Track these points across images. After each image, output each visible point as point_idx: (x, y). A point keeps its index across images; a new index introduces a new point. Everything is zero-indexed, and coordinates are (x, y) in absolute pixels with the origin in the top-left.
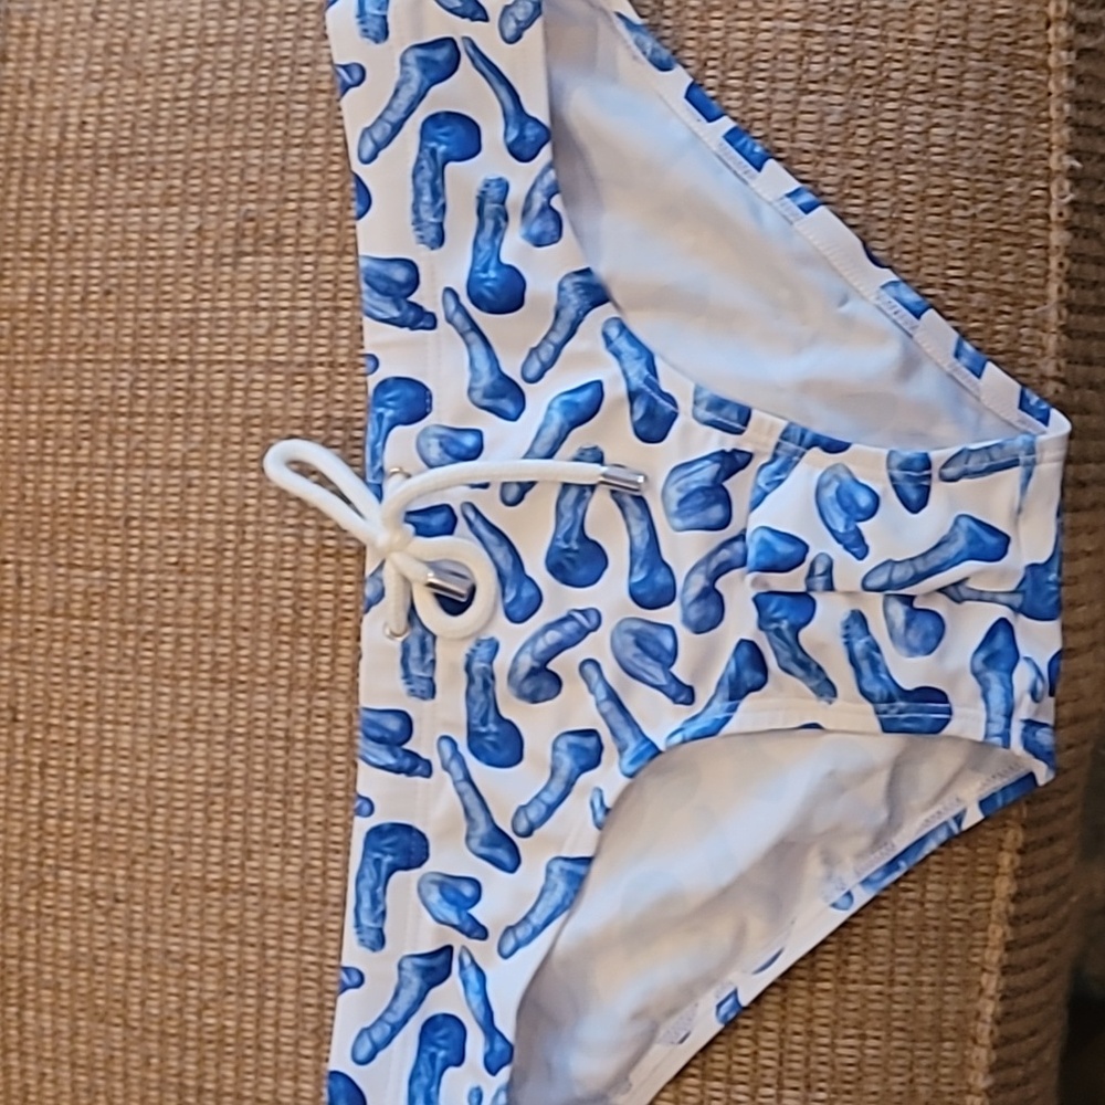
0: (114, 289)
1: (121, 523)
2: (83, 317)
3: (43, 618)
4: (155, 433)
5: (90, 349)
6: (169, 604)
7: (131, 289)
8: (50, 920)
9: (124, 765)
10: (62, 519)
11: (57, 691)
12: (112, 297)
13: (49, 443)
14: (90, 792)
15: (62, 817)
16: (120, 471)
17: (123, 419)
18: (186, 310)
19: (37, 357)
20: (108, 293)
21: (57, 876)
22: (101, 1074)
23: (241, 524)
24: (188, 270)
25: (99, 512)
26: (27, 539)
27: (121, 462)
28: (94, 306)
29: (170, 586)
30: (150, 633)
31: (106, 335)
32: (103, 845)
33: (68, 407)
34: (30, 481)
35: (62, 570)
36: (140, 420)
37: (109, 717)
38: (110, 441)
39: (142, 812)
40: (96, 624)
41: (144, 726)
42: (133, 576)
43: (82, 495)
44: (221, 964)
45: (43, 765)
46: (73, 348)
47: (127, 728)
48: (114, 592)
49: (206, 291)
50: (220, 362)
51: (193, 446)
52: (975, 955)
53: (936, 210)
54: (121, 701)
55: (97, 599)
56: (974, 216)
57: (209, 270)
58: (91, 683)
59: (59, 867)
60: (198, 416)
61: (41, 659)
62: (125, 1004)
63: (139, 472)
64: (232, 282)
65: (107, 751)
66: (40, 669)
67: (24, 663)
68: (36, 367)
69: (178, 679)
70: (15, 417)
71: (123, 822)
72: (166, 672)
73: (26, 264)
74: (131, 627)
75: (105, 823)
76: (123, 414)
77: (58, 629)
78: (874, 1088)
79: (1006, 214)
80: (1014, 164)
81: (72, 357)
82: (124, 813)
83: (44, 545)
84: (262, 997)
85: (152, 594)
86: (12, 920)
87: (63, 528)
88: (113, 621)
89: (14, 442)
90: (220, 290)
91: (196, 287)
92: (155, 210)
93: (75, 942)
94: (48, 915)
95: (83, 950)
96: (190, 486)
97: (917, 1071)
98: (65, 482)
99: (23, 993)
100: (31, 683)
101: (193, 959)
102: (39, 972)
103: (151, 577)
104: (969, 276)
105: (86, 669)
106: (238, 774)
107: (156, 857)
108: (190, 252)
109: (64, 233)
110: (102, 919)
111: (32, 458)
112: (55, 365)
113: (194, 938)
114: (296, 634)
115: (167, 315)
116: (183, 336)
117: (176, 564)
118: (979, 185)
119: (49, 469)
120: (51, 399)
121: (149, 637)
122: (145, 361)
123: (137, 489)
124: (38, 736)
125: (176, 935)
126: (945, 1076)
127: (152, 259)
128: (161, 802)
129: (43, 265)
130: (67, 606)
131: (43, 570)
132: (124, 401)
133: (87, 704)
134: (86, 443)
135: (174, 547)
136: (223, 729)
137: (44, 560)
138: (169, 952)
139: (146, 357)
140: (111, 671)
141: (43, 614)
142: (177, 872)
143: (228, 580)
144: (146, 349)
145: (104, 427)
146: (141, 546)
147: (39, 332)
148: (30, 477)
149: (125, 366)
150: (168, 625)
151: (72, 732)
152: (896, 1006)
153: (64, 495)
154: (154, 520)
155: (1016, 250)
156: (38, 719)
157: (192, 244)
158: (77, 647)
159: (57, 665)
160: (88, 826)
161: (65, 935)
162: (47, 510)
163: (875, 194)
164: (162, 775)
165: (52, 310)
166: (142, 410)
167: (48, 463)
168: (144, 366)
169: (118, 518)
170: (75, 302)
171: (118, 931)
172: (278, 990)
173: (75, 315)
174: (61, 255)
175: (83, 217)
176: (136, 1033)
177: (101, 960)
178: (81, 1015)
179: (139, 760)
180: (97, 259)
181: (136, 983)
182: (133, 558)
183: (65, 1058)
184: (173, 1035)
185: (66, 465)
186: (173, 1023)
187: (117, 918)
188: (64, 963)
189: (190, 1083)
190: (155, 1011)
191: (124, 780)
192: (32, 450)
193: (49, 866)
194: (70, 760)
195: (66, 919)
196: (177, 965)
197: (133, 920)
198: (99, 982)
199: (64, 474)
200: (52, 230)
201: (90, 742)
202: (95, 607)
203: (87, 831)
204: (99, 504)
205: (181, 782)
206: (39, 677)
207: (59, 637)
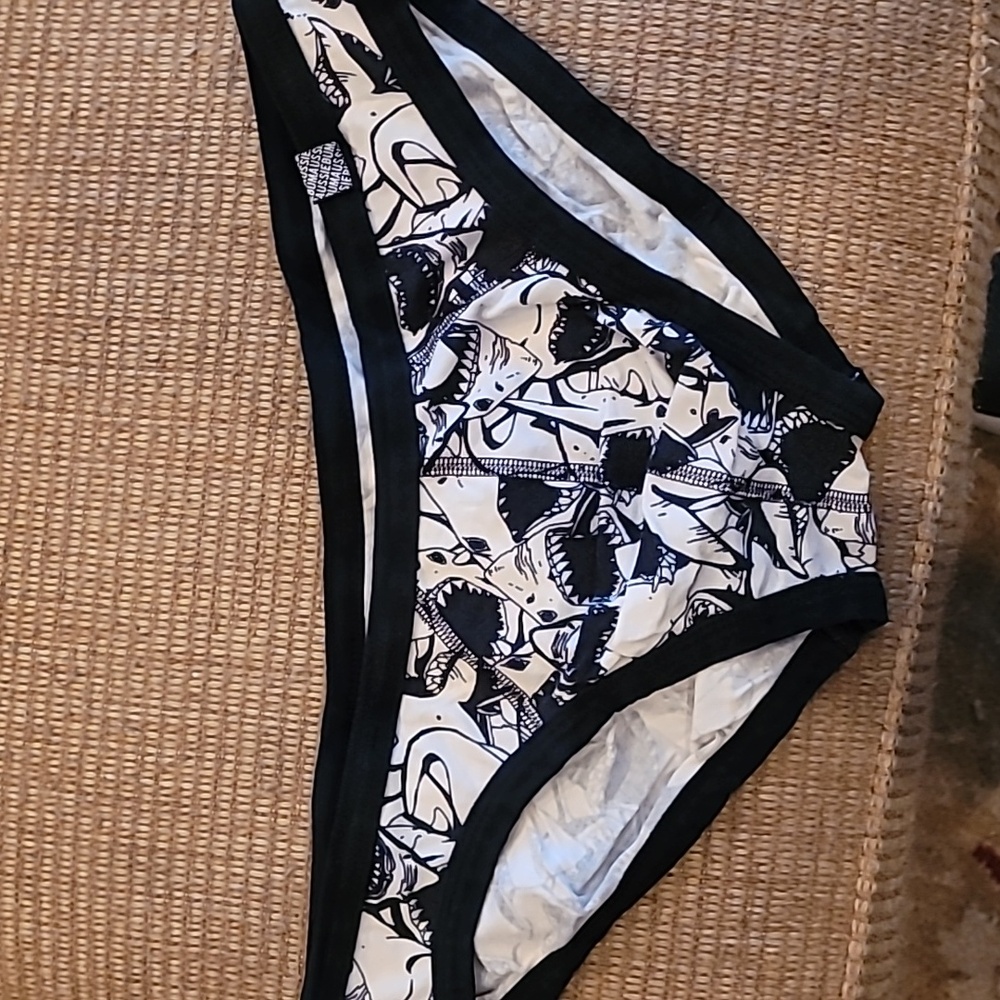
0: (106, 107)
1: (102, 323)
2: (73, 132)
3: (15, 411)
4: (142, 240)
5: (78, 161)
6: (147, 397)
7: (123, 107)
8: (5, 694)
9: (92, 548)
10: (40, 319)
11: (26, 479)
12: (103, 114)
13: (30, 247)
14: (56, 573)
15: (24, 597)
16: (103, 274)
17: (108, 227)
18: (178, 128)
20: (100, 110)
21: (16, 653)
22: (49, 839)
23: (224, 325)
24: (182, 92)
25: (79, 312)
27: (105, 266)
28: (83, 122)
29: (150, 382)
30: (126, 425)
31: (96, 149)
32: (67, 622)
33: (53, 214)
34: (8, 282)
35: (38, 366)
36: (126, 227)
37: (79, 503)
38: (94, 246)
39: (109, 591)
40: (71, 416)
41: (115, 511)
42: (111, 371)
43: (63, 296)
44: (181, 731)
46: (61, 160)
47: (97, 513)
48: (91, 386)
49: (200, 111)
50: (210, 176)
51: (179, 252)
52: (878, 716)
53: (880, 71)
54: (93, 488)
55: (73, 393)
56: (910, 79)
57: (203, 92)
58: (62, 471)
59: (18, 644)
60: (186, 225)
61: (11, 449)
62: (80, 770)
63: (122, 275)
64: (226, 104)
65: (76, 535)
66: (9, 458)
68: (21, 177)
69: (152, 467)
71: (89, 600)
72: (141, 461)
73: (14, 80)
74: (107, 419)
75: (70, 602)
76: (109, 222)
77: (31, 420)
78: (790, 830)
79: (935, 80)
80: (943, 38)
81: (59, 168)
82: (89, 592)
83: (20, 341)
84: (221, 761)
85: (130, 388)
87: (41, 327)
88: (89, 413)
90: (213, 111)
91: (188, 107)
92: (150, 36)
93: (30, 714)
94: (4, 690)
95: (39, 721)
96: (175, 289)
97: (825, 815)
98: (45, 284)
101: (153, 727)
103: (131, 372)
104: (904, 131)
105: (58, 458)
106: (208, 554)
107: (121, 632)
108: (185, 76)
109: (55, 53)
110: (61, 692)
111: (12, 261)
112: (41, 176)
113: (155, 707)
114: (274, 425)
115: (158, 132)
116: (174, 152)
117: (156, 361)
118: (916, 53)
119: (28, 271)
120: (34, 207)
121: (126, 429)
122: (134, 174)
123: (120, 291)
125: (137, 705)
126: (847, 820)
127: (146, 80)
128: (128, 581)
129: (32, 82)
130: (41, 399)
131: (19, 365)
132: (111, 210)
133: (58, 490)
134: (70, 248)
135: (156, 345)
136: (196, 513)
137: (20, 356)
138: (129, 720)
139: (135, 169)
140: (84, 460)
141: (15, 407)
142: (140, 646)
143: (209, 376)
144: (135, 162)
145: (89, 234)
146: (122, 344)
147: (24, 144)
148: (9, 278)
149: (114, 178)
150: (145, 417)
151: (39, 517)
152: (812, 759)
153: (44, 295)
154: (137, 320)
155: (941, 111)
157: (186, 67)
158: (49, 438)
159: (28, 455)
160: (51, 605)
161: (21, 708)
162: (25, 309)
163: (829, 54)
164: (131, 556)
165: (39, 124)
166: (128, 218)
167: (29, 266)
168: (133, 179)
169: (99, 318)
170: (65, 118)
171: (77, 702)
172: (238, 753)
173: (63, 130)
174: (51, 74)
175: (76, 39)
176: (90, 798)
177: (57, 731)
178: (33, 783)
179: (109, 542)
180: (89, 79)
181: (92, 751)
182: (112, 355)
183: (13, 825)
184: (128, 799)
185: (47, 268)
186: (129, 787)
187: (77, 690)
188: (19, 734)
189: (142, 843)
190: (109, 777)
191: (92, 561)
192: (12, 254)
193: (9, 643)
194: (36, 543)
195: (23, 693)
196: (137, 733)
197: (93, 692)
198: (55, 752)
199: (44, 276)
200: (43, 51)
201: (57, 526)
202: (70, 400)
203: (50, 609)
204: (80, 305)
205: (150, 562)
206: (8, 466)
207: (30, 428)
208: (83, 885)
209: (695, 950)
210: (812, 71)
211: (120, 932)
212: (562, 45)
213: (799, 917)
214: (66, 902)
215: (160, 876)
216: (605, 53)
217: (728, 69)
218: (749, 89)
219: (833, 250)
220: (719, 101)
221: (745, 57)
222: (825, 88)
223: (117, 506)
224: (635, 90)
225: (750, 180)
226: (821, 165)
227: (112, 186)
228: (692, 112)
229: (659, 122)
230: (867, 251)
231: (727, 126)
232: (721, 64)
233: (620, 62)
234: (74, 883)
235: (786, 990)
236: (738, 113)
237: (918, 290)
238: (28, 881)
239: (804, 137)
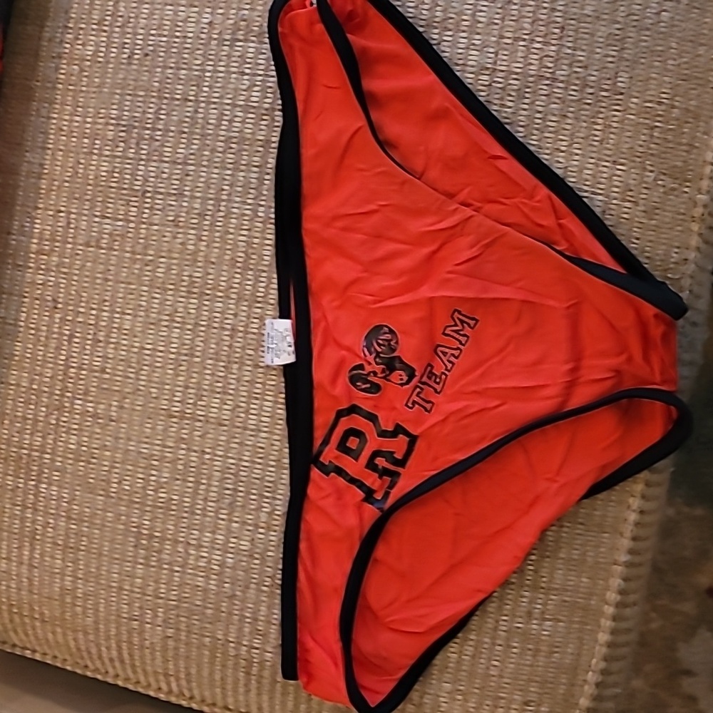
0: (151, 53)
1: (139, 194)
2: (128, 68)
3: (81, 247)
4: (168, 142)
5: (131, 87)
6: (166, 244)
7: (162, 54)
8: (64, 430)
9: (125, 339)
10: (100, 189)
11: (85, 292)
12: (149, 58)
13: (97, 142)
14: (101, 354)
15: (80, 368)
16: (143, 163)
17: (148, 132)
18: (197, 70)
19: (94, 90)
20: (147, 55)
21: (73, 404)
22: (86, 524)
23: (218, 200)
24: (200, 47)
25: (126, 186)
26: (76, 199)
27: (144, 157)
28: (136, 62)
29: (167, 234)
30: (151, 261)
31: (142, 81)
32: (105, 386)
33: (113, 121)
34: (82, 164)
35: (97, 219)
36: (159, 133)
37: (118, 310)
38: (138, 144)
39: (134, 368)
40: (115, 253)
41: (141, 316)
42: (144, 226)
43: (116, 175)
44: (174, 461)
45: (71, 336)
46: (120, 86)
47: (128, 317)
48: (130, 235)
49: (211, 60)
50: (214, 103)
51: (192, 151)
53: (659, 59)
54: (127, 301)
55: (118, 238)
56: (679, 65)
57: (214, 48)
58: (109, 288)
59: (74, 398)
60: (197, 134)
61: (77, 272)
62: (108, 482)
63: (154, 164)
64: (229, 56)
65: (115, 330)
66: (75, 278)
67: (65, 273)
68: (93, 95)
69: (166, 290)
70: (77, 124)
71: (120, 373)
72: (158, 285)
73: (94, 33)
74: (139, 257)
75: (108, 373)
76: (148, 129)
77: (90, 254)
79: (696, 67)
80: (704, 39)
81: (118, 91)
82: (121, 368)
83: (87, 203)
84: (198, 483)
85: (155, 238)
86: (39, 428)
87: (100, 194)
88: (128, 252)
89: (74, 139)
90: (220, 61)
91: (204, 57)
92: (182, 8)
93: (79, 444)
94: (64, 427)
95: (84, 448)
96: (187, 175)
97: (587, 548)
98: (105, 166)
99: (41, 473)
100: (68, 286)
101: (156, 458)
102: (53, 460)
103: (156, 227)
104: (672, 99)
105: (107, 280)
106: (198, 349)
107: (140, 395)
108: (203, 36)
109: (121, 16)
110: (98, 431)
111: (85, 150)
112: (107, 96)
113: (158, 445)
114: (246, 268)
115: (184, 72)
116: (193, 86)
117: (172, 221)
118: (685, 48)
119: (95, 157)
120: (101, 116)
121: (150, 264)
122: (166, 98)
123: (152, 174)
124: (70, 318)
125: (146, 443)
126: (602, 552)
127: (178, 37)
128: (146, 363)
129: (105, 34)
130: (98, 241)
131: (85, 218)
132: (149, 121)
133: (106, 301)
134: (122, 144)
135: (172, 211)
136: (192, 321)
137: (86, 212)
138: (141, 453)
139: (167, 95)
140: (122, 283)
141: (81, 245)
142: (151, 405)
143: (205, 233)
144: (167, 91)
145: (135, 135)
146: (151, 208)
147: (97, 75)
148: (82, 161)
149: (153, 100)
150: (163, 257)
151: (92, 317)
153: (104, 174)
154: (161, 193)
155: (699, 88)
156: (71, 308)
157: (205, 31)
158: (102, 266)
159: (87, 276)
160: (96, 374)
161: (74, 439)
162: (91, 182)
163: (626, 45)
164: (149, 347)
165: (108, 62)
166: (160, 127)
167: (95, 154)
168: (165, 101)
169: (137, 190)
170: (124, 59)
171: (109, 438)
172: (209, 479)
173: (123, 66)
174: (117, 29)
175: (135, 8)
176: (113, 500)
177: (95, 456)
178: (78, 488)
179: (135, 336)
180: (141, 34)
181: (116, 470)
182: (145, 216)
183: (64, 514)
184: (137, 503)
185: (107, 156)
186: (138, 496)
187: (109, 430)
188: (71, 456)
189: (145, 532)
190: (127, 488)
191: (124, 348)
192: (85, 145)
193: (68, 397)
194: (89, 334)
195: (75, 429)
196: (145, 461)
197: (119, 432)
198: (92, 469)
199: (105, 161)
200: (113, 13)
201: (104, 324)
202: (117, 243)
203: (95, 377)
204: (126, 181)
205: (161, 351)
206: (74, 283)
207: (90, 259)
208: (106, 556)
209: (496, 629)
210: (613, 56)
211: (127, 587)
212: (450, 30)
213: (565, 613)
214: (94, 566)
215: (155, 554)
216: (478, 37)
217: (557, 52)
218: (570, 65)
219: (619, 176)
220: (550, 73)
221: (570, 44)
222: (622, 68)
223: (142, 314)
224: (495, 63)
225: (568, 127)
226: (615, 119)
227: (152, 105)
228: (531, 79)
229: (510, 84)
230: (642, 178)
231: (555, 90)
232: (553, 48)
233: (487, 43)
234: (100, 555)
235: (554, 660)
236: (562, 82)
237: (674, 206)
238: (71, 550)
239: (605, 100)
